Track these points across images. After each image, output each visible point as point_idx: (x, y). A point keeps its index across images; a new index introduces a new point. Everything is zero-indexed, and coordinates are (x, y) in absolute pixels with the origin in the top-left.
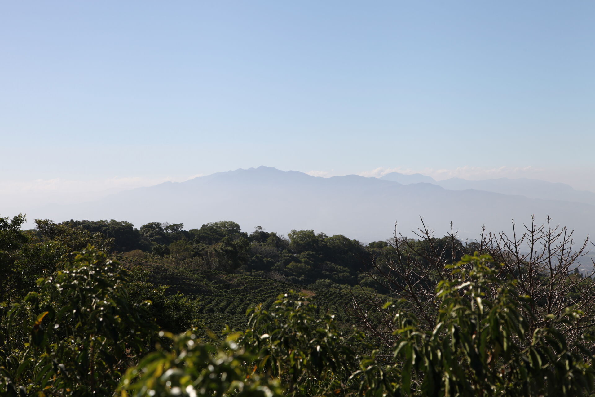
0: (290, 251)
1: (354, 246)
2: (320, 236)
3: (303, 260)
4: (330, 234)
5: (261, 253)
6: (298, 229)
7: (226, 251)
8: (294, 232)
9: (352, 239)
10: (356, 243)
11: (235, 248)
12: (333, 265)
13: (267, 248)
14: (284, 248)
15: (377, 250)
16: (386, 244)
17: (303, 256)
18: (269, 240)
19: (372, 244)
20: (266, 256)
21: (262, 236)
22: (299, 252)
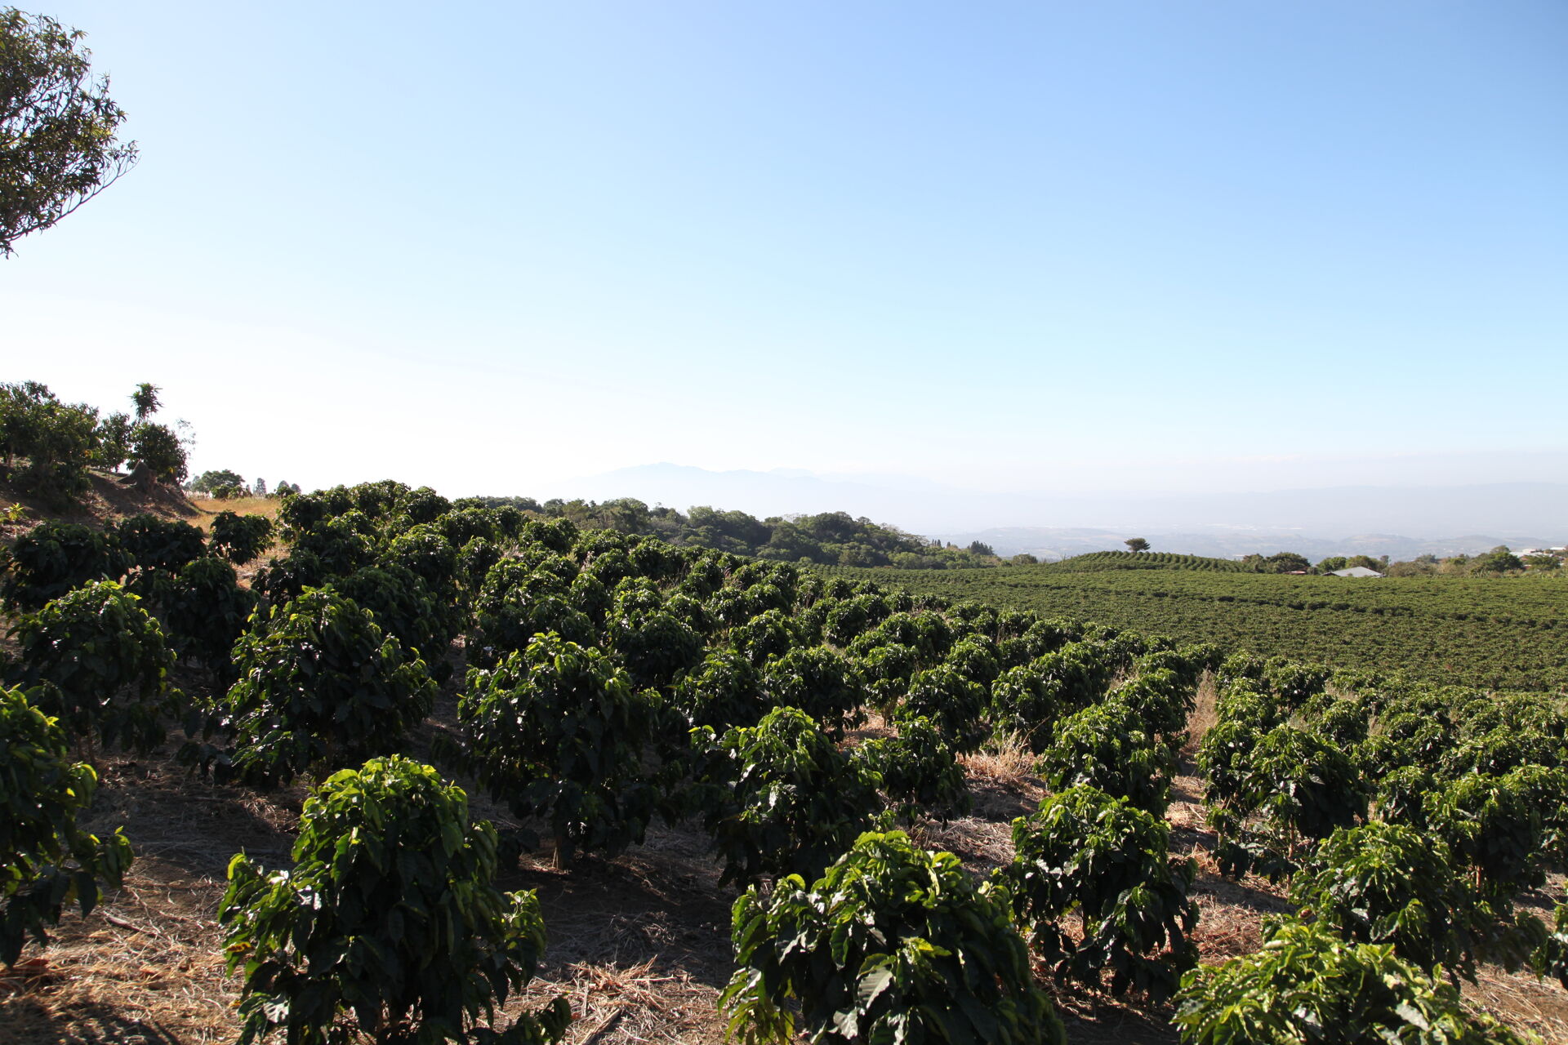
0: (689, 526)
1: (750, 522)
2: (718, 512)
3: (702, 534)
4: (727, 510)
5: (661, 527)
6: (696, 506)
7: (624, 515)
8: (693, 507)
9: (748, 515)
10: (753, 518)
11: (633, 512)
12: (731, 538)
13: (668, 522)
14: (683, 522)
15: (773, 525)
16: (781, 519)
17: (702, 530)
18: (668, 516)
19: (768, 520)
20: (666, 530)
21: (663, 512)
22: (699, 526)
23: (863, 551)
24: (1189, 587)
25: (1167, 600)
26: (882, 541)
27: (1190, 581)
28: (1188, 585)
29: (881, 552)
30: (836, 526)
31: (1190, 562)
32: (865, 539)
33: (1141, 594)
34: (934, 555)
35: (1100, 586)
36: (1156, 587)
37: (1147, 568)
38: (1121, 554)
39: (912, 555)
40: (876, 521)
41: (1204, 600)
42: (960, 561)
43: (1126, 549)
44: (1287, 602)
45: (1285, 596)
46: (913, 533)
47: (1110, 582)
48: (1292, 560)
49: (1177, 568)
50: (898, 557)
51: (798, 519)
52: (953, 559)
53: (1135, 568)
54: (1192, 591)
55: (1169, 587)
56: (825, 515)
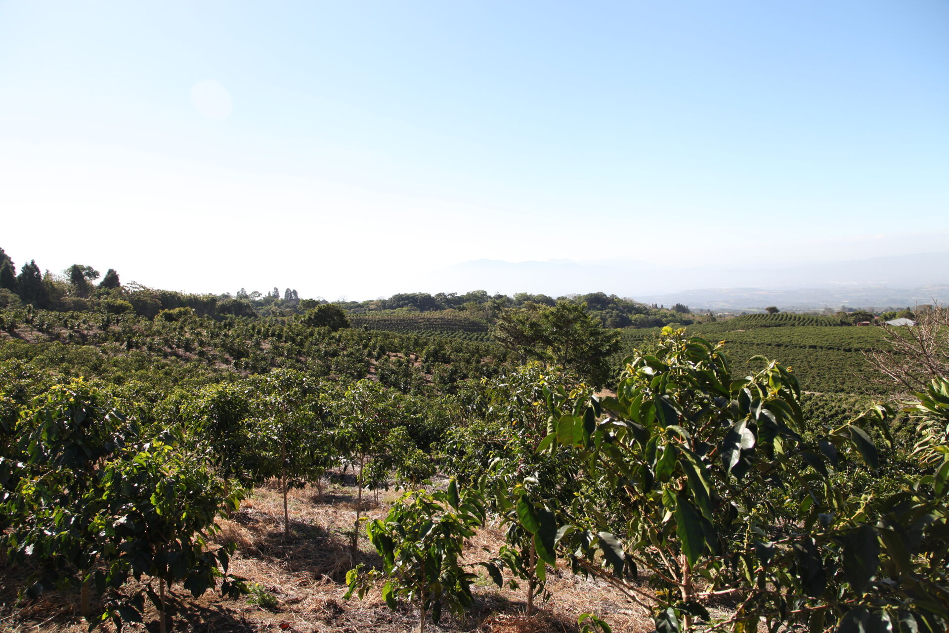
23: (614, 315)
24: (795, 339)
25: (782, 348)
26: (624, 308)
27: (797, 334)
28: (795, 338)
29: (624, 315)
30: (598, 301)
31: (802, 319)
32: (615, 308)
33: (770, 345)
34: (655, 315)
35: (749, 340)
36: (778, 340)
37: (776, 326)
38: (763, 315)
39: (642, 315)
40: (621, 296)
41: (801, 347)
42: (670, 318)
43: (767, 312)
44: (843, 347)
45: (843, 344)
46: (643, 302)
47: (754, 338)
48: (863, 315)
49: (793, 325)
50: (634, 317)
51: (575, 297)
52: (666, 317)
53: (769, 326)
54: (796, 342)
55: (785, 340)
56: (591, 295)
